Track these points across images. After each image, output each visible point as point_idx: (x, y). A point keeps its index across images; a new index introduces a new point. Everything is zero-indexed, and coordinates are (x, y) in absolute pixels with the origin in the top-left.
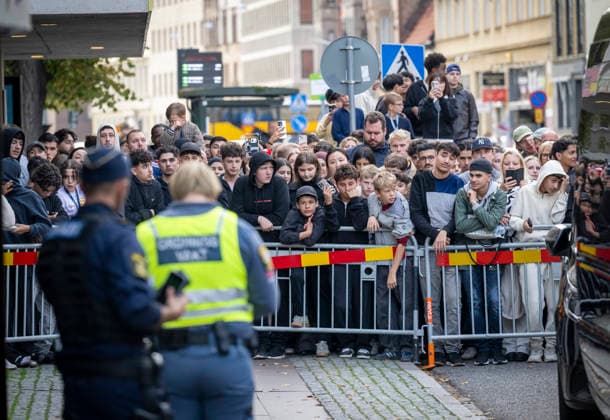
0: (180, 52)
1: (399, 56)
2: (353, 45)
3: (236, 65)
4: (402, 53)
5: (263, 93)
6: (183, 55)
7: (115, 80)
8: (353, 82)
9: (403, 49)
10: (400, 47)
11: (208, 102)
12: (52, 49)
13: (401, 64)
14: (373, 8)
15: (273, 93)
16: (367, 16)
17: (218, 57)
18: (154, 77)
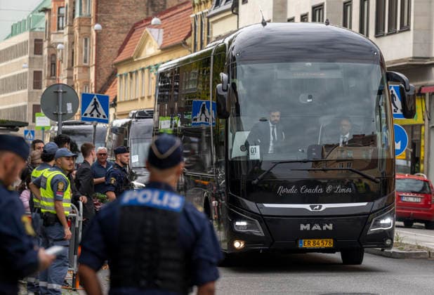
1: (93, 101)
2: (62, 89)
4: (95, 99)
5: (5, 125)
8: (61, 113)
9: (95, 97)
10: (94, 95)
13: (93, 107)
14: (79, 80)
15: (12, 125)
16: (76, 85)
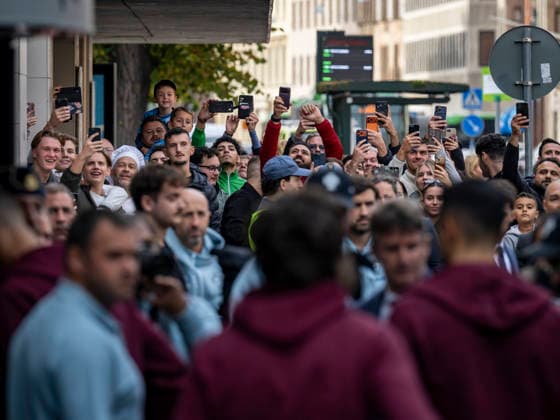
0: (321, 35)
2: (531, 37)
3: (396, 48)
5: (423, 90)
6: (324, 39)
7: (238, 68)
8: (530, 83)
11: (354, 99)
12: (152, 32)
15: (435, 89)
17: (368, 41)
18: (294, 60)
